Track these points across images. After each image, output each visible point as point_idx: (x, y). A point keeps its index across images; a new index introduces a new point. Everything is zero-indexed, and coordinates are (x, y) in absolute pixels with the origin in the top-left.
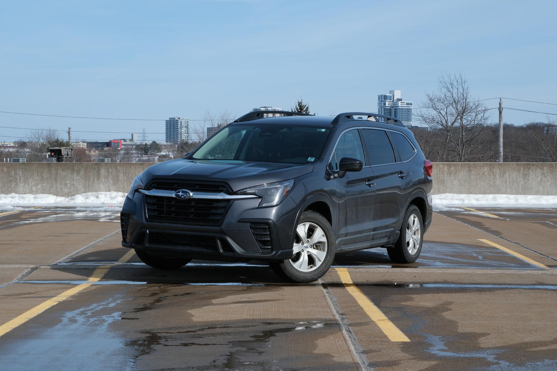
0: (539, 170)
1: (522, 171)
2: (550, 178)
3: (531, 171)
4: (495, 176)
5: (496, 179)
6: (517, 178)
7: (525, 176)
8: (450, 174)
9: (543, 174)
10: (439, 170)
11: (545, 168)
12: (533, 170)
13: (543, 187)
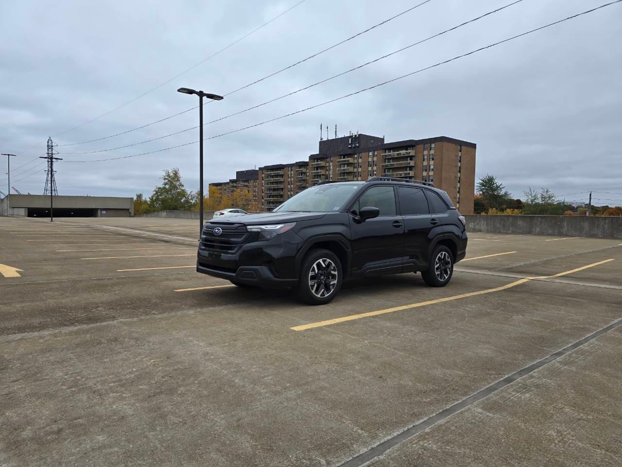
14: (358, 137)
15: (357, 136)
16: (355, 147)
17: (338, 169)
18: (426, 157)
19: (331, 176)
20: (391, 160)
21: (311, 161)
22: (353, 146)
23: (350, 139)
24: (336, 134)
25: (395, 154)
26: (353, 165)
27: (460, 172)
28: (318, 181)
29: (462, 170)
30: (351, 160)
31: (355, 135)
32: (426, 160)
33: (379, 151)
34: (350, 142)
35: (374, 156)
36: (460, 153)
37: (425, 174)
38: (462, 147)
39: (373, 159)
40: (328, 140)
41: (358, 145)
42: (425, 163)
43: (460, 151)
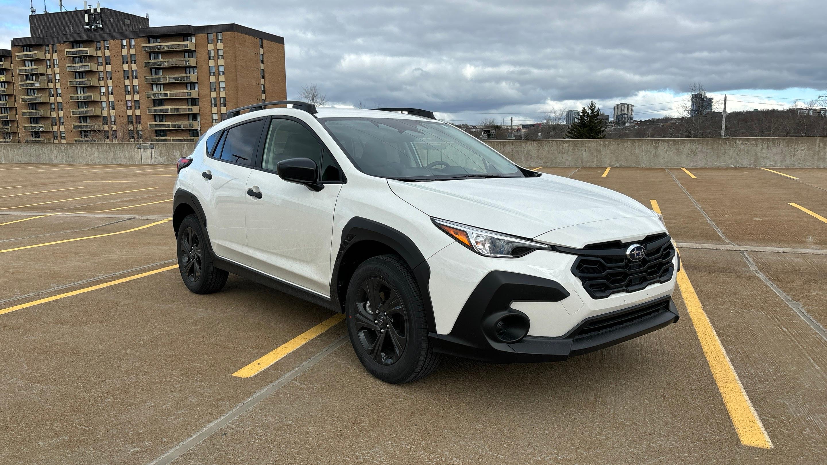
0: (666, 143)
1: (654, 144)
2: (673, 148)
3: (660, 144)
4: (635, 147)
5: (636, 149)
6: (650, 149)
7: (656, 147)
8: (605, 147)
9: (669, 146)
10: (598, 144)
11: (670, 142)
12: (661, 143)
13: (668, 155)
14: (101, 13)
15: (99, 11)
16: (97, 29)
17: (69, 65)
18: (212, 54)
19: (58, 77)
20: (160, 55)
21: (17, 48)
22: (93, 27)
23: (86, 16)
24: (61, 5)
25: (164, 45)
26: (95, 59)
27: (263, 77)
28: (33, 85)
29: (266, 75)
30: (90, 50)
31: (95, 10)
32: (212, 58)
33: (139, 39)
34: (87, 21)
35: (130, 46)
36: (261, 50)
37: (213, 79)
38: (264, 41)
39: (129, 51)
40: (47, 15)
41: (101, 26)
42: (212, 63)
43: (262, 47)
